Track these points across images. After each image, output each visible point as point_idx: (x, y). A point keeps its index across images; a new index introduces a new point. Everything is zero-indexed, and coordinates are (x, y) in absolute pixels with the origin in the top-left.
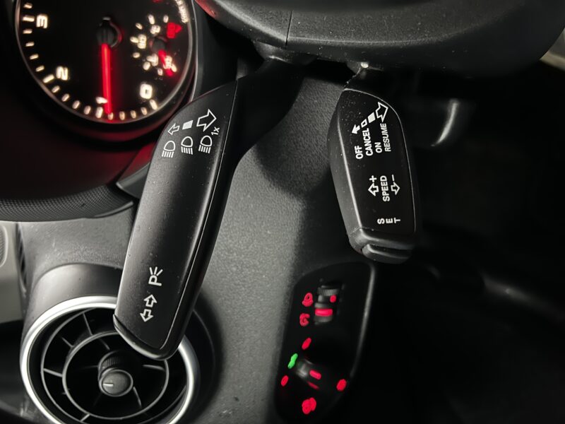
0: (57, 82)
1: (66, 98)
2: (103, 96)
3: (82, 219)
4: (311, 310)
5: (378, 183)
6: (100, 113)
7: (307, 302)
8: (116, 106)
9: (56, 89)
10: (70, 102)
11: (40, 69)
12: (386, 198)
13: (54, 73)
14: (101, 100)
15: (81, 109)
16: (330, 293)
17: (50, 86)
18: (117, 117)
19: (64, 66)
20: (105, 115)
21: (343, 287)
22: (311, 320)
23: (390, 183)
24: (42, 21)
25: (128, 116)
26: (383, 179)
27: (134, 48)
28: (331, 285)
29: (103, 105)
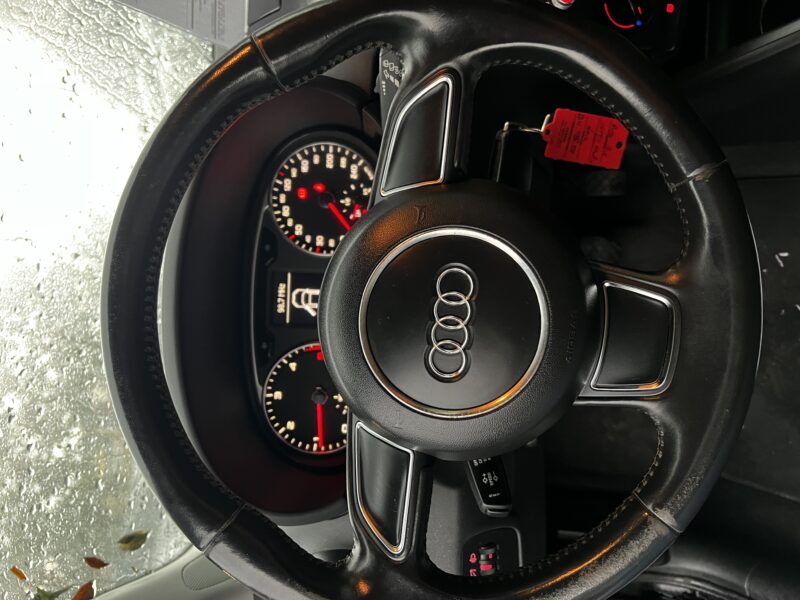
0: (287, 431)
1: (293, 441)
2: (316, 435)
3: (325, 522)
4: (477, 565)
5: (487, 477)
6: (315, 446)
7: (473, 560)
8: (325, 441)
9: (287, 436)
10: (296, 443)
11: (277, 425)
12: (492, 484)
13: (285, 425)
14: (315, 439)
15: (303, 447)
16: (490, 552)
17: (283, 434)
18: (327, 449)
19: (291, 420)
20: (319, 449)
21: (498, 547)
22: (478, 572)
23: (493, 476)
24: (278, 395)
25: (335, 447)
26: (489, 474)
27: (336, 402)
28: (488, 546)
29: (317, 442)
